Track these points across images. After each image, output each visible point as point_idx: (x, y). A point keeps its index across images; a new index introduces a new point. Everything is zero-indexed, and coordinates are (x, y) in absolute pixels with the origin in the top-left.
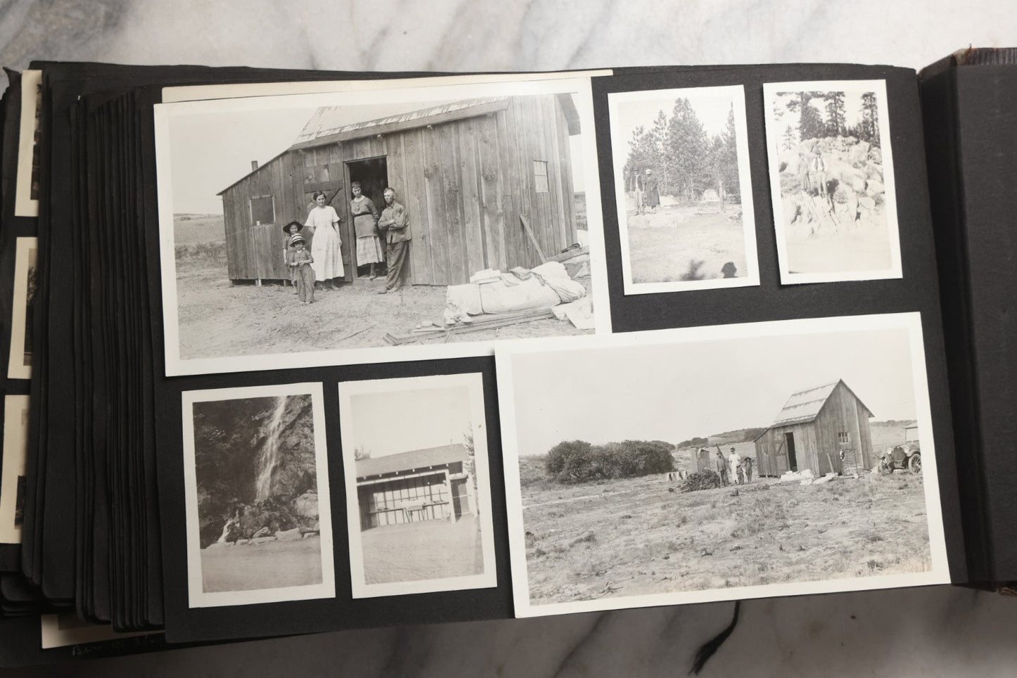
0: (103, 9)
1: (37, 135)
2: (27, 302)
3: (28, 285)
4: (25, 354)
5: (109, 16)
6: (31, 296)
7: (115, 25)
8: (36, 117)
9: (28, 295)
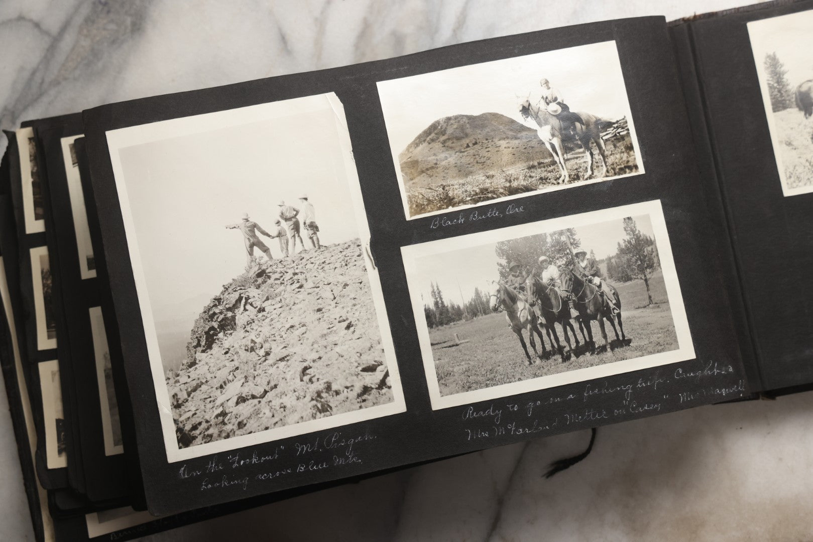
0: (129, 20)
1: (33, 174)
2: (44, 293)
3: (43, 281)
4: (48, 331)
5: (134, 24)
6: (46, 289)
7: (139, 29)
8: (31, 161)
9: (43, 289)
